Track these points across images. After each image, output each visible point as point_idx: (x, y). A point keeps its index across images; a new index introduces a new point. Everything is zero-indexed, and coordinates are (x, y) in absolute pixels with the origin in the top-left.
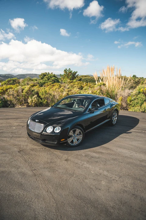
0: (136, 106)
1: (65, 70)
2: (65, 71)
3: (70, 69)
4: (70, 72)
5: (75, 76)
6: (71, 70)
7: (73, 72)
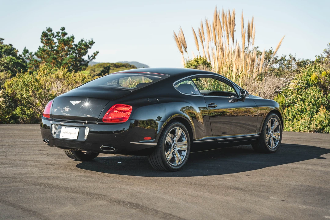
0: (298, 120)
1: (45, 35)
2: (47, 36)
3: (63, 29)
4: (67, 42)
5: (85, 58)
6: (69, 35)
7: (76, 42)
